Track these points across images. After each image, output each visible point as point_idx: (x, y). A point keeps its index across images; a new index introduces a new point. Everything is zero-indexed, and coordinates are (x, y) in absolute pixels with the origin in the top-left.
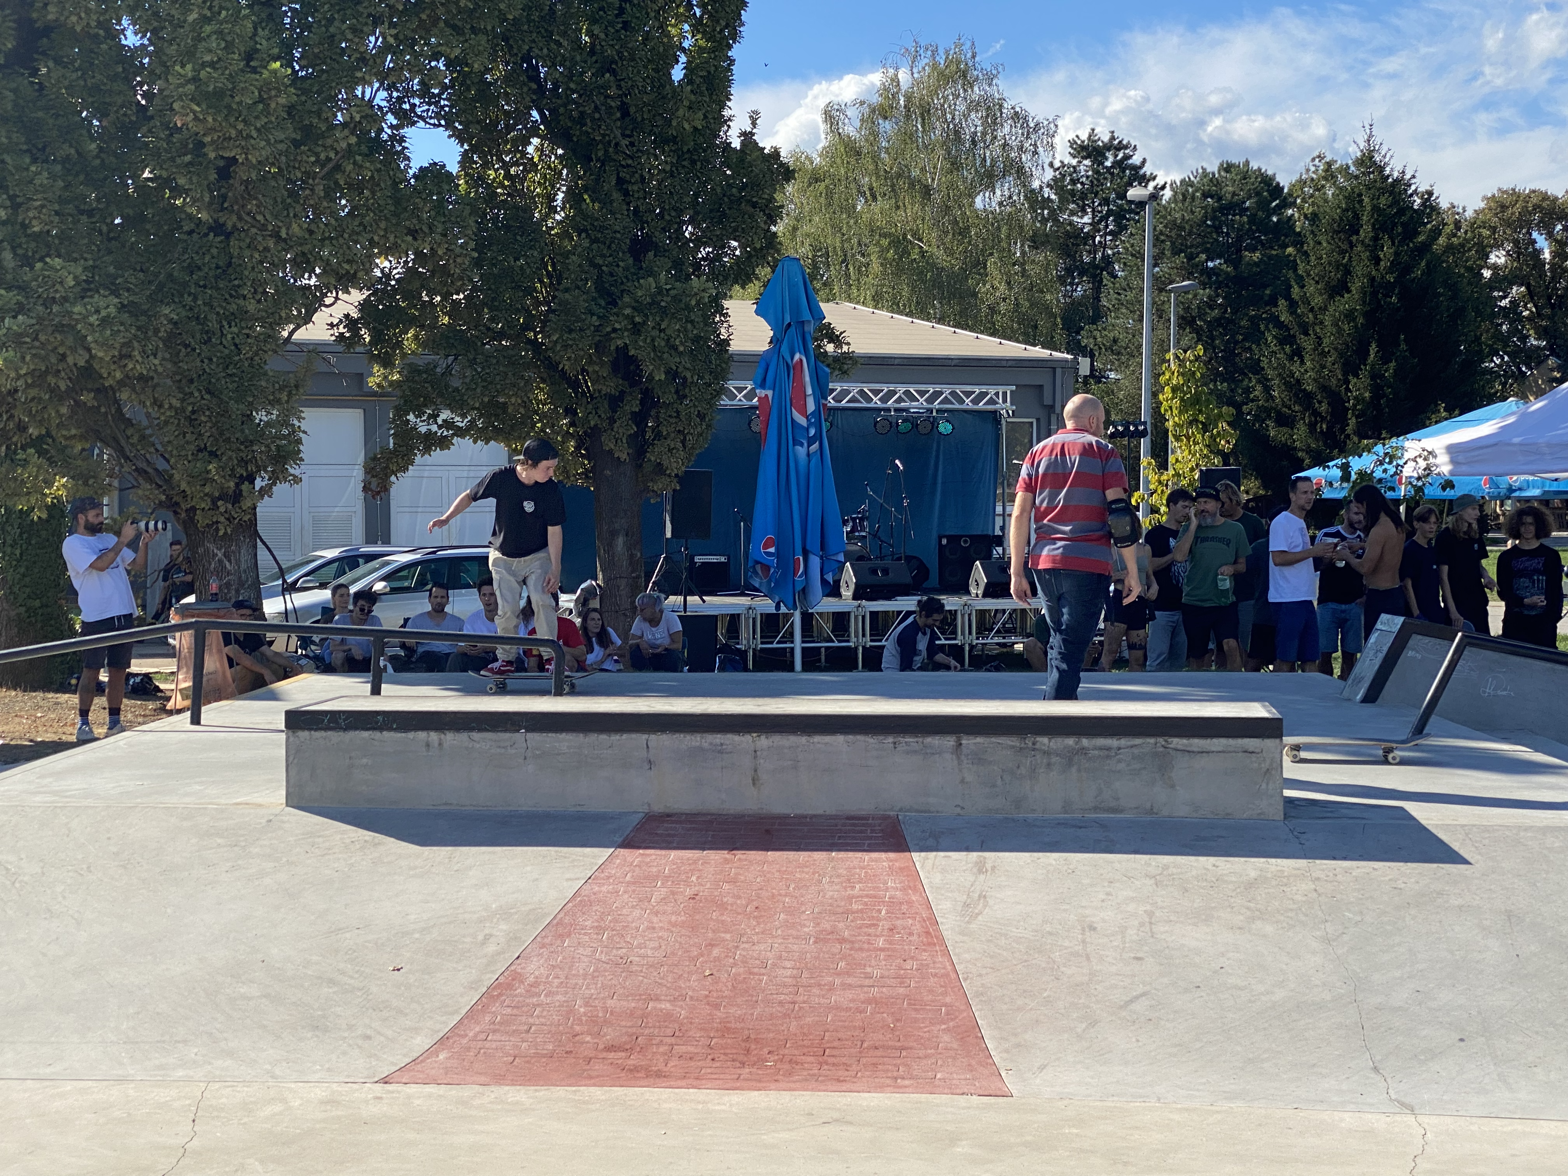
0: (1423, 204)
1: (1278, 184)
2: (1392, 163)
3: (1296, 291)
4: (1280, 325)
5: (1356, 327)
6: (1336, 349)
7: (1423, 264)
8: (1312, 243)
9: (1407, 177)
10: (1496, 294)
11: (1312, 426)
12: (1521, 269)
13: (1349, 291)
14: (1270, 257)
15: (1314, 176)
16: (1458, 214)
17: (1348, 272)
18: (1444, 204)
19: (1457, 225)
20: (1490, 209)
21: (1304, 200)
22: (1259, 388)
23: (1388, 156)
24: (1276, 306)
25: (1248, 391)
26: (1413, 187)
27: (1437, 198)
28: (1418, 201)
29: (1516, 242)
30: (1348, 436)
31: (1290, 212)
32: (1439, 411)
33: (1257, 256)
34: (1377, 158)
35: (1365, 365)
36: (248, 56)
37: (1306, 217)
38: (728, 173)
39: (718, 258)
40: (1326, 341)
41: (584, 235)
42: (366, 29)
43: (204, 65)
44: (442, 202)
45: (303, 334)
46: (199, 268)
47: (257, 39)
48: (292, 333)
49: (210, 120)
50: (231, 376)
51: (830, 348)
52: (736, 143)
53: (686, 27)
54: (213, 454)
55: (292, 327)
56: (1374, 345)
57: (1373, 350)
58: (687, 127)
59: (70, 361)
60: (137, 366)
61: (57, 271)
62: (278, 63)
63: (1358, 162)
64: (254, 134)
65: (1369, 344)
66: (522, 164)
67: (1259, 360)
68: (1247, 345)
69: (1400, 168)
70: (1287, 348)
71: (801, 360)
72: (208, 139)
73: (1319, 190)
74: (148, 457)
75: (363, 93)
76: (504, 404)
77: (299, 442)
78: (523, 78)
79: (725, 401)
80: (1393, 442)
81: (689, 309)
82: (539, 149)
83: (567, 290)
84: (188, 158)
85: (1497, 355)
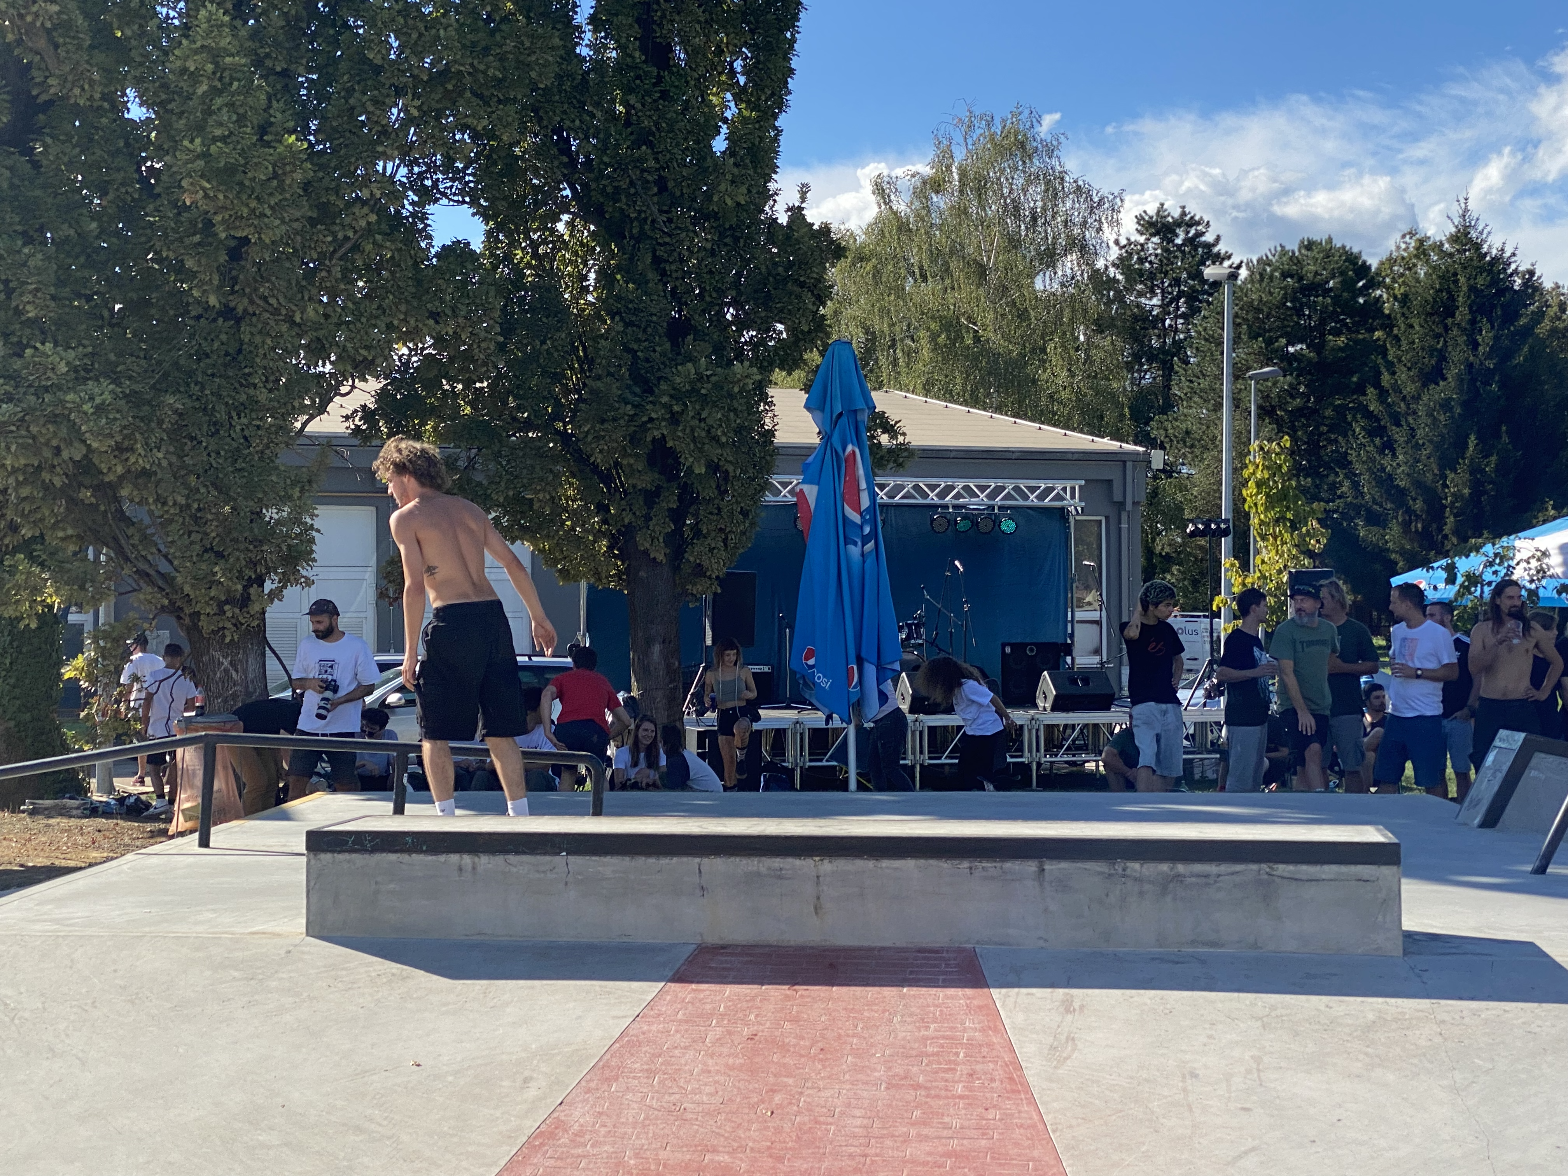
0: (1525, 284)
1: (1364, 262)
2: (1489, 239)
3: (1386, 379)
4: (1369, 415)
5: (1452, 417)
6: (1431, 441)
7: (1526, 349)
8: (1403, 327)
9: (1507, 254)
11: (1406, 525)
13: (1444, 379)
14: (1356, 342)
15: (1405, 254)
17: (1442, 357)
18: (1548, 285)
19: (1562, 307)
21: (1394, 280)
22: (1347, 483)
23: (1485, 232)
24: (1365, 395)
25: (1333, 487)
26: (1513, 266)
27: (1539, 278)
28: (1519, 281)
30: (1446, 537)
31: (1378, 292)
32: (1547, 510)
33: (1341, 341)
34: (1473, 234)
35: (1464, 459)
36: (263, 130)
37: (1395, 298)
38: (775, 250)
39: (763, 342)
40: (1420, 433)
41: (617, 318)
42: (387, 101)
43: (215, 140)
44: (465, 282)
45: (315, 427)
46: (207, 356)
47: (272, 111)
48: (305, 425)
49: (221, 196)
50: (240, 470)
51: (884, 439)
52: (783, 219)
53: (729, 96)
54: (220, 555)
55: (306, 417)
56: (1473, 437)
57: (1472, 441)
58: (729, 201)
59: (65, 455)
60: (139, 460)
61: (48, 356)
62: (293, 137)
63: (1454, 239)
64: (268, 212)
65: (1467, 436)
66: (551, 242)
67: (1346, 453)
68: (1333, 436)
69: (1498, 245)
70: (1377, 441)
71: (854, 452)
72: (219, 218)
73: (1410, 269)
74: (150, 557)
75: (385, 168)
76: (531, 500)
77: (312, 541)
78: (554, 151)
79: (769, 497)
80: (1505, 541)
81: (731, 396)
82: (570, 224)
83: (599, 378)
84: (197, 238)
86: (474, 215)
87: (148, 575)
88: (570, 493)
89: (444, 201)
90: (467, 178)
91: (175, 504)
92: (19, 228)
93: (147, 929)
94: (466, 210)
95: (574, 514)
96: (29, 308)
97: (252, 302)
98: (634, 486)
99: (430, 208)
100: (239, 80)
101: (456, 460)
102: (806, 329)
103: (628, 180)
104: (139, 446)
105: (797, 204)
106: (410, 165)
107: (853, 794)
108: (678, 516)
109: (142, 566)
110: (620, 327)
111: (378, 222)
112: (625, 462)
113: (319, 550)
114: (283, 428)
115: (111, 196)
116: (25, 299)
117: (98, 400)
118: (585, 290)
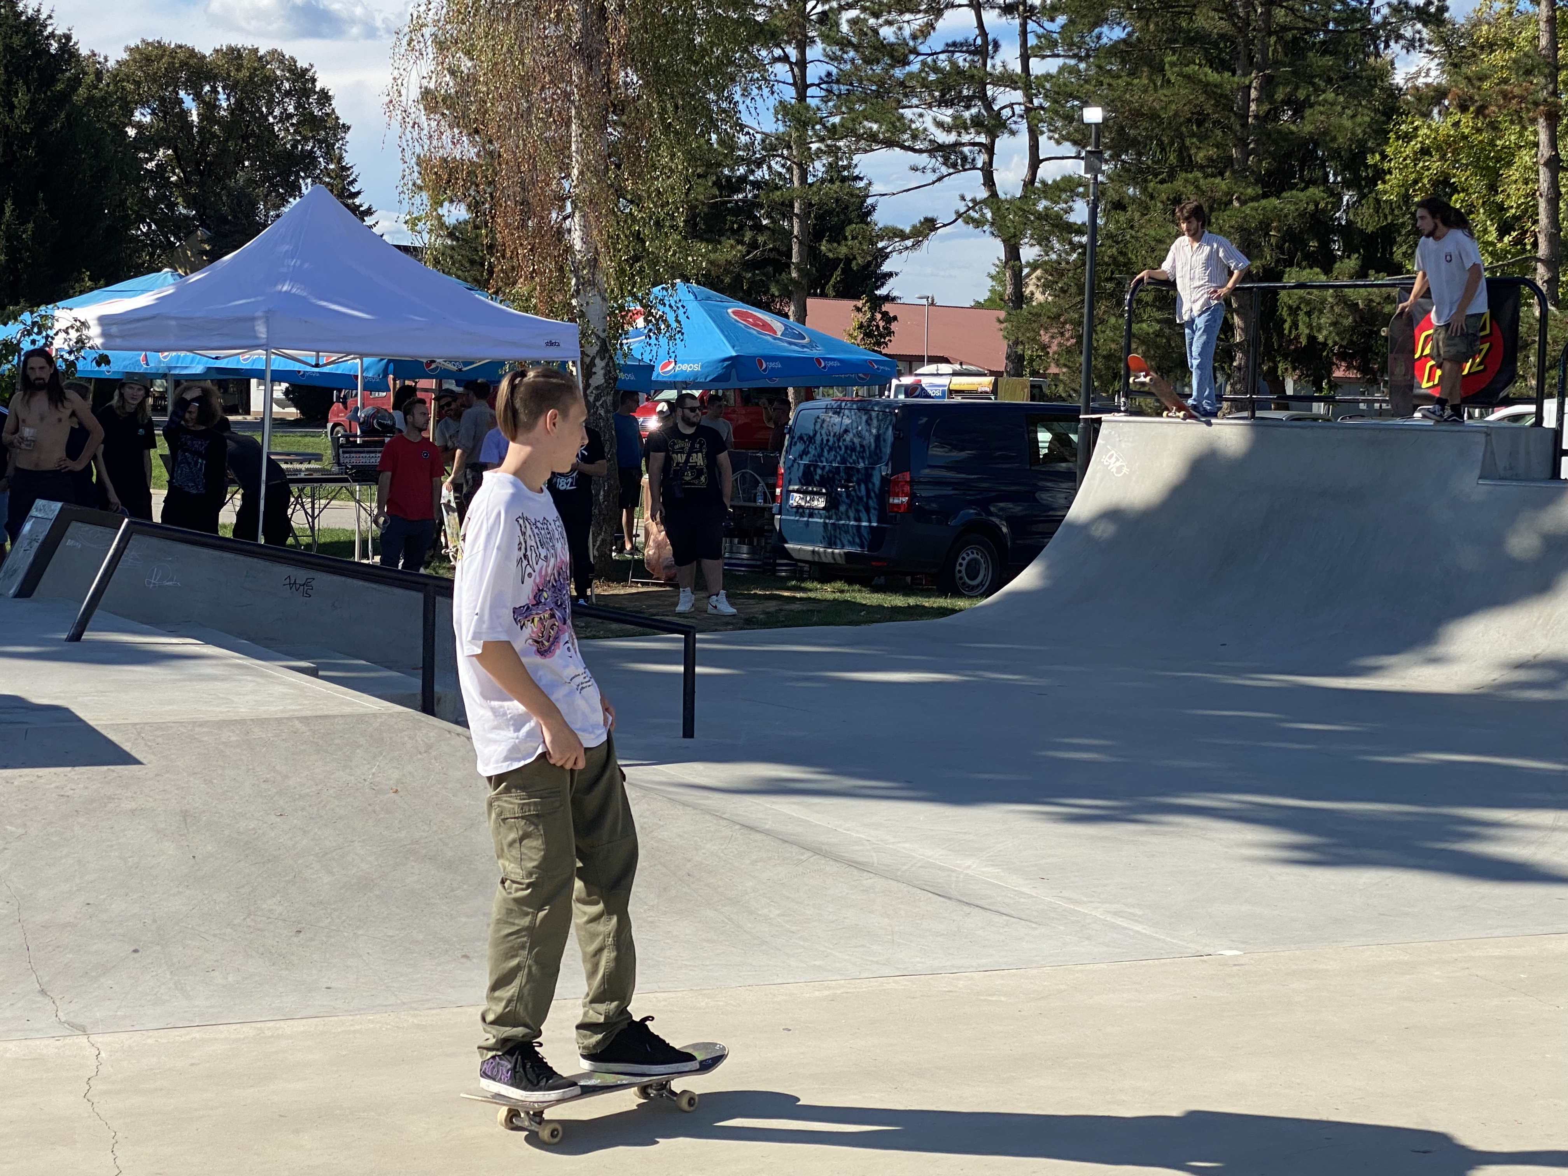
0: (60, 48)
7: (62, 116)
9: (43, 16)
10: (141, 155)
12: (167, 131)
16: (99, 63)
18: (84, 52)
19: (99, 74)
20: (134, 60)
26: (50, 29)
27: (76, 44)
28: (55, 45)
29: (162, 100)
32: (83, 280)
56: (9, 202)
57: (9, 206)
65: (4, 201)
80: (43, 310)
85: (144, 222)
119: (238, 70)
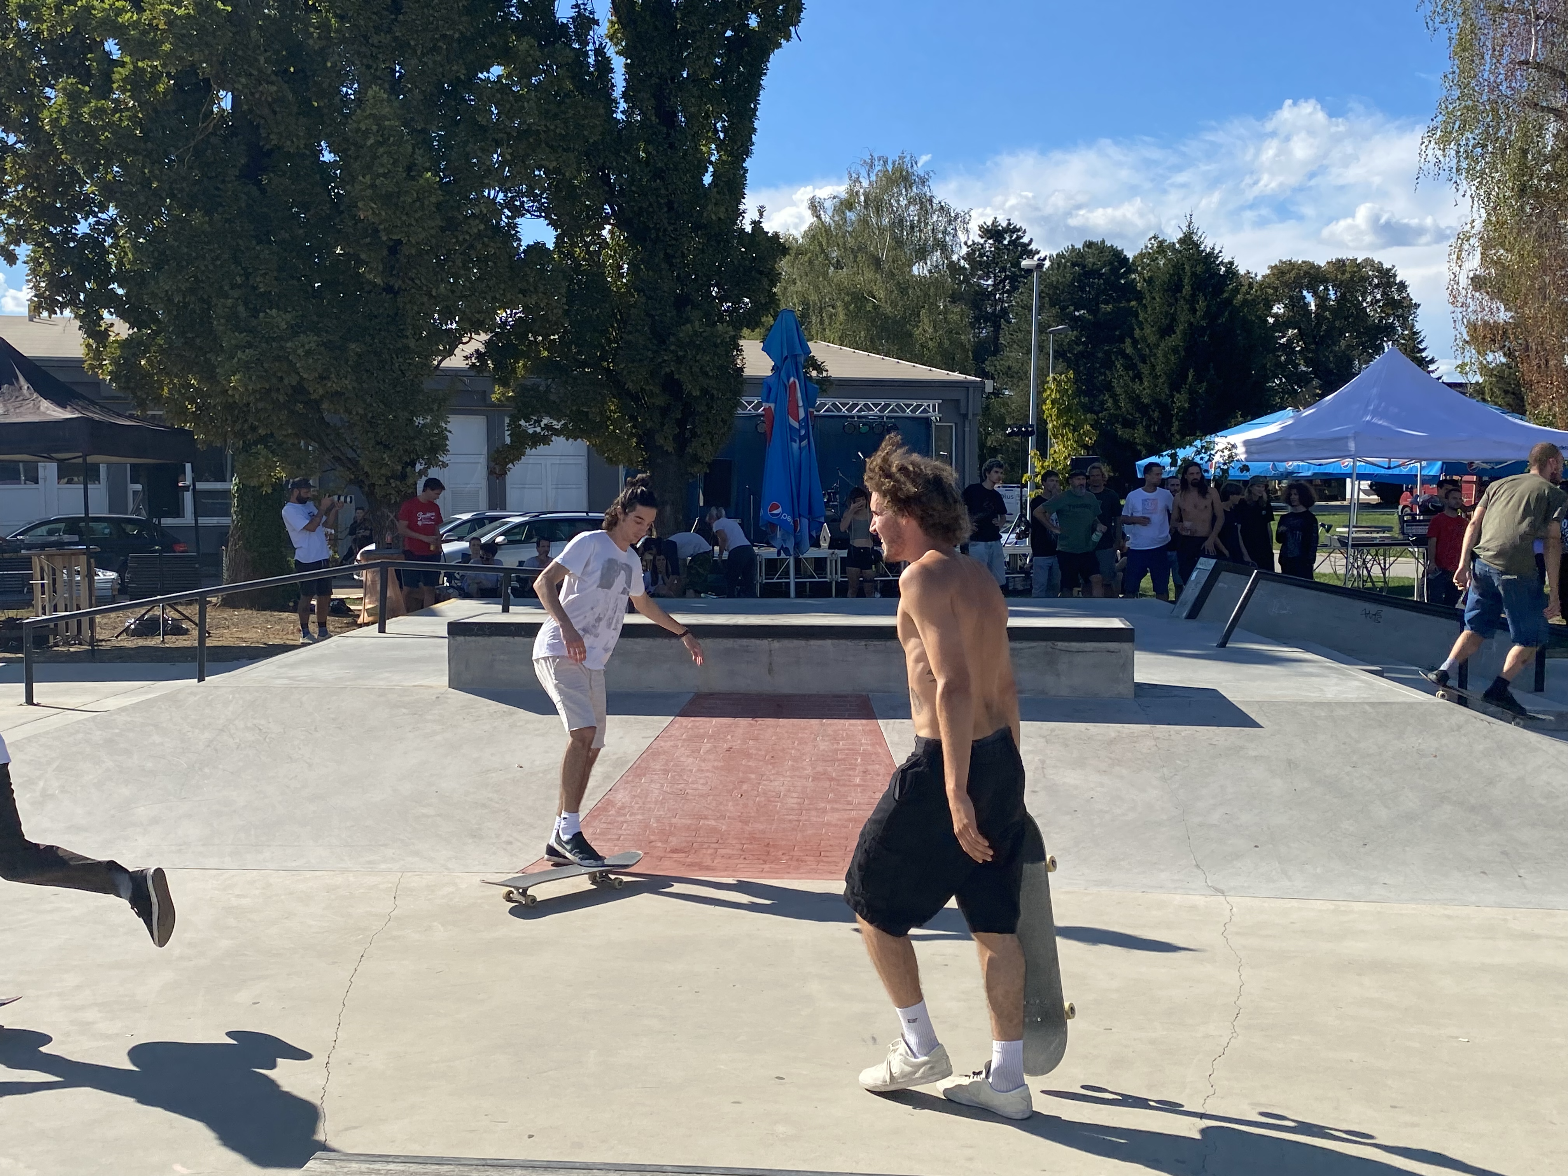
0: (1226, 271)
1: (1125, 256)
2: (1205, 241)
3: (1137, 333)
4: (1126, 356)
5: (1179, 358)
6: (1165, 374)
7: (1227, 313)
8: (1149, 299)
9: (1216, 252)
10: (1277, 334)
11: (1147, 428)
12: (1294, 318)
13: (1175, 333)
14: (1119, 309)
15: (1151, 251)
16: (1251, 278)
17: (1174, 319)
18: (1242, 272)
19: (1251, 286)
20: (1274, 274)
21: (1143, 268)
22: (1110, 400)
23: (1203, 237)
24: (1124, 343)
25: (1103, 403)
26: (1220, 259)
27: (1237, 267)
28: (1223, 269)
29: (1291, 298)
30: (1173, 435)
31: (1133, 276)
32: (1237, 418)
33: (1109, 308)
34: (1195, 238)
35: (1185, 384)
36: (409, 169)
37: (1144, 280)
38: (743, 249)
39: (735, 310)
40: (1158, 368)
41: (642, 294)
42: (491, 149)
43: (379, 176)
44: (543, 270)
45: (447, 363)
46: (376, 317)
47: (415, 156)
48: (440, 362)
49: (383, 213)
50: (398, 392)
51: (814, 373)
52: (748, 229)
53: (713, 146)
54: (387, 447)
55: (440, 358)
56: (1191, 371)
57: (1191, 374)
58: (714, 217)
59: (286, 381)
60: (333, 385)
61: (274, 318)
62: (430, 174)
63: (1181, 241)
64: (414, 223)
65: (1188, 370)
66: (598, 243)
67: (1111, 381)
68: (1102, 370)
69: (1211, 245)
70: (1131, 373)
71: (795, 382)
72: (382, 227)
73: (1154, 261)
74: (342, 448)
75: (489, 194)
76: (587, 412)
77: (446, 438)
78: (599, 183)
79: (740, 411)
80: (1208, 438)
81: (716, 346)
82: (611, 232)
83: (630, 333)
84: (368, 240)
85: (1277, 377)
86: (548, 225)
87: (340, 459)
88: (612, 408)
89: (528, 215)
90: (543, 200)
91: (357, 414)
92: (252, 233)
93: (348, 683)
94: (543, 222)
95: (614, 422)
96: (261, 285)
97: (404, 282)
98: (654, 404)
99: (518, 220)
100: (394, 136)
101: (539, 386)
102: (763, 302)
103: (648, 203)
104: (333, 376)
105: (757, 219)
106: (505, 192)
107: (793, 600)
108: (681, 423)
109: (338, 454)
110: (643, 300)
111: (486, 229)
112: (647, 388)
113: (451, 444)
114: (426, 365)
115: (312, 212)
116: (258, 280)
117: (307, 347)
118: (621, 276)
119: (1343, 273)
